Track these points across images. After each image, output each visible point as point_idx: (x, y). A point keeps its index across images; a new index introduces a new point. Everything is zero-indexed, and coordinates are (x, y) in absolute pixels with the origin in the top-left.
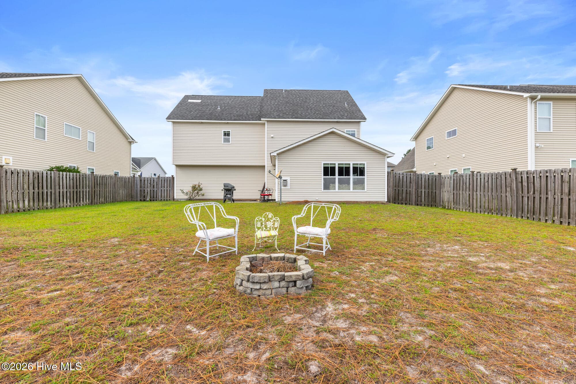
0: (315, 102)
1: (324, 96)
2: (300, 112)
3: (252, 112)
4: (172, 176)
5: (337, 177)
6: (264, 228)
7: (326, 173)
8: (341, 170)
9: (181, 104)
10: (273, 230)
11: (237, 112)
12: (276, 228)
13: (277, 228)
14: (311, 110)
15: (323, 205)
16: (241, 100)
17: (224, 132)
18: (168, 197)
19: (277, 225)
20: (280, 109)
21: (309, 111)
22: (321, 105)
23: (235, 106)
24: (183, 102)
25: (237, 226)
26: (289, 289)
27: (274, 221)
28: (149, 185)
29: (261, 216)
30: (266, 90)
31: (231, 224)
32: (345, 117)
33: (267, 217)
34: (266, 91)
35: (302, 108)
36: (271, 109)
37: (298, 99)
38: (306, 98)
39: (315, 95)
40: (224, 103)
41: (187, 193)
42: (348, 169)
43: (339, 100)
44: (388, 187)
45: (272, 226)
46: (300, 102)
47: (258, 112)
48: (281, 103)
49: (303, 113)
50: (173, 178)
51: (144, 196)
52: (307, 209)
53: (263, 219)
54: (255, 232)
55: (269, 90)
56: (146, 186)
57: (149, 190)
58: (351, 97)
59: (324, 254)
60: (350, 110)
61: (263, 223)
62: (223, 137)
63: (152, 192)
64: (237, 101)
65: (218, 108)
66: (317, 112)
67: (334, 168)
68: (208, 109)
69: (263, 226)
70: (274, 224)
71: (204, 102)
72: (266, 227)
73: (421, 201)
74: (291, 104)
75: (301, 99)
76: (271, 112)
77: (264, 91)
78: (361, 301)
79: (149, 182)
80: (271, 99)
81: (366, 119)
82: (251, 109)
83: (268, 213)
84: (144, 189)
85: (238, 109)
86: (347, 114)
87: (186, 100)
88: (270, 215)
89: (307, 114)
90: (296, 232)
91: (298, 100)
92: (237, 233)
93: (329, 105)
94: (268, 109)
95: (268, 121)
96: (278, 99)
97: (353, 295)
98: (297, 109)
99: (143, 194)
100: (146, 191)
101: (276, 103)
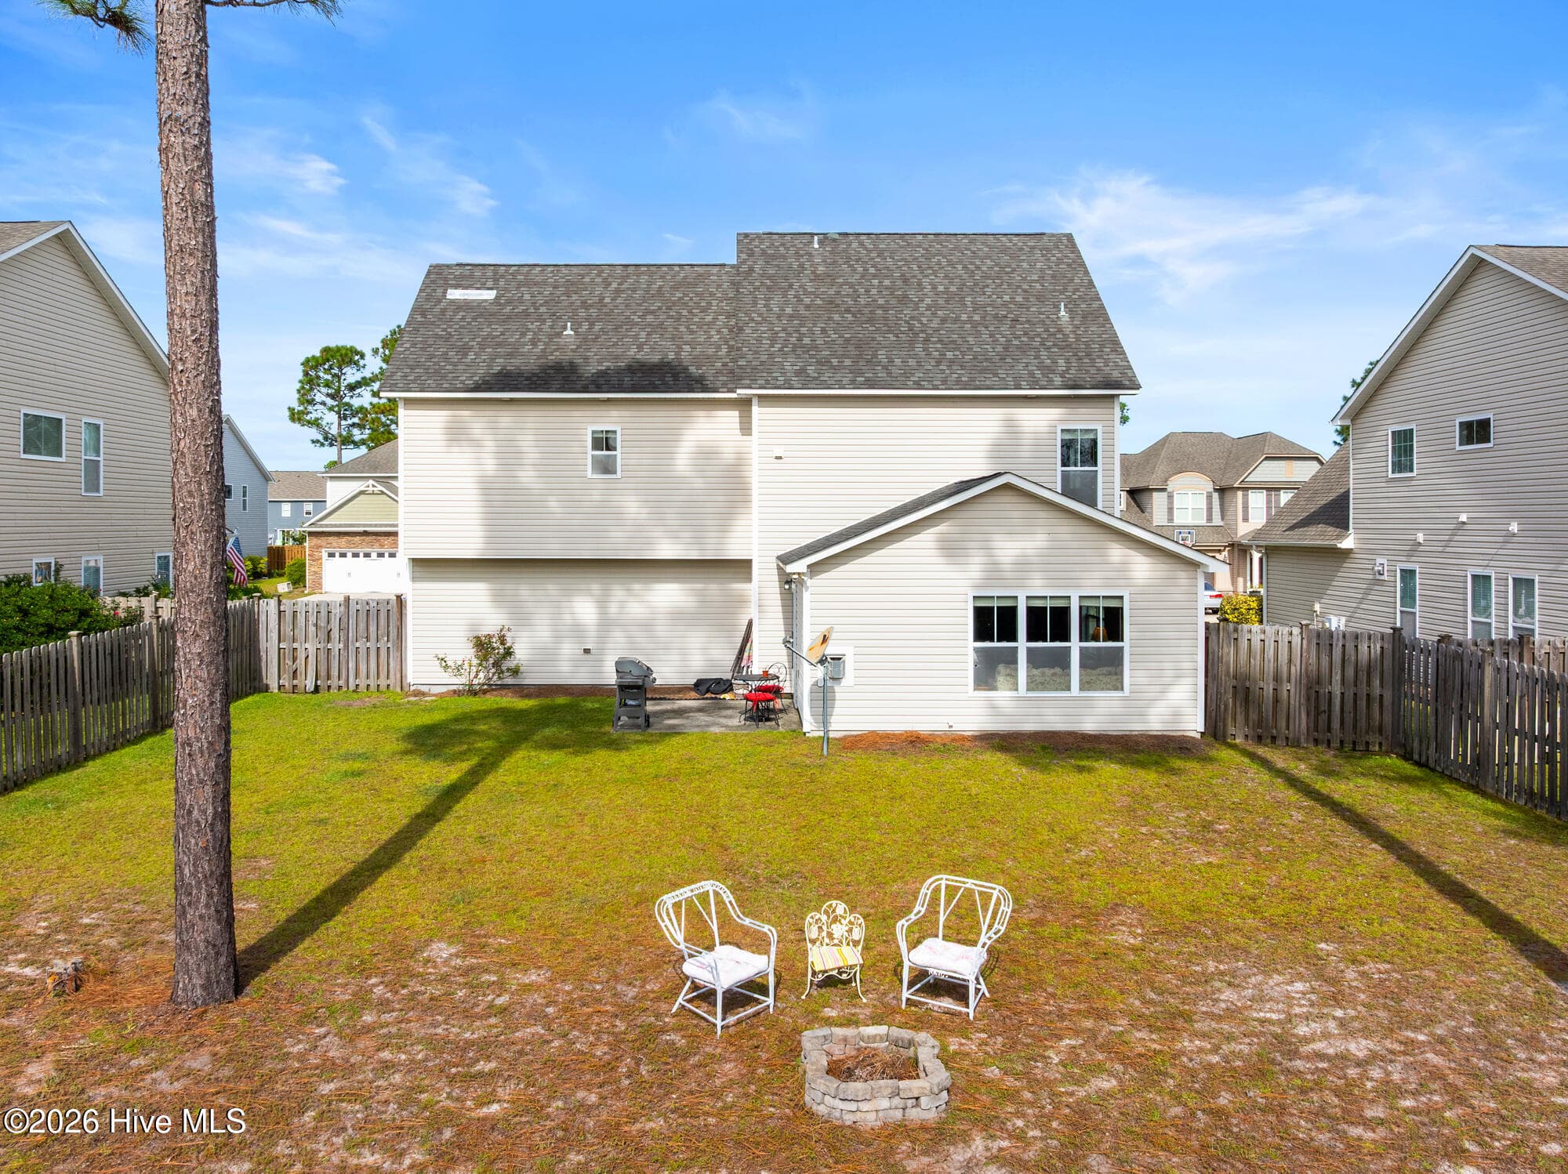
0: (941, 302)
1: (978, 268)
2: (882, 355)
3: (699, 349)
4: (399, 597)
5: (1022, 644)
6: (827, 940)
7: (982, 631)
8: (1036, 615)
9: (424, 315)
10: (848, 944)
11: (640, 347)
12: (856, 943)
13: (859, 941)
14: (926, 340)
15: (967, 886)
16: (650, 284)
17: (594, 432)
18: (383, 674)
19: (857, 934)
20: (806, 341)
21: (919, 348)
22: (964, 317)
23: (628, 318)
24: (427, 300)
25: (773, 949)
26: (907, 1111)
27: (851, 923)
28: (311, 629)
29: (818, 909)
30: (746, 235)
31: (758, 944)
32: (1058, 380)
33: (834, 911)
34: (744, 240)
35: (890, 332)
36: (773, 341)
37: (875, 282)
38: (906, 281)
39: (939, 263)
40: (585, 305)
41: (459, 668)
42: (1061, 615)
43: (1038, 286)
44: (1206, 676)
45: (846, 934)
46: (881, 301)
47: (719, 348)
48: (808, 307)
49: (898, 361)
50: (400, 600)
51: (295, 672)
52: (929, 892)
53: (824, 918)
54: (805, 953)
55: (758, 236)
56: (300, 633)
57: (311, 647)
58: (1087, 273)
59: (971, 1017)
60: (1078, 339)
61: (825, 928)
62: (590, 452)
63: (322, 656)
64: (634, 291)
65: (565, 328)
66: (949, 355)
67: (1013, 611)
68: (530, 336)
69: (824, 934)
70: (850, 931)
71: (509, 302)
72: (830, 935)
73: (1329, 730)
74: (848, 311)
75: (887, 282)
76: (771, 355)
77: (739, 242)
78: (1031, 1134)
79: (312, 619)
80: (769, 288)
81: (1138, 387)
82: (692, 332)
83: (834, 902)
84: (295, 645)
85: (643, 334)
86: (1068, 361)
87: (440, 291)
88: (841, 908)
89: (912, 362)
90: (905, 960)
91: (874, 291)
92: (772, 965)
93: (996, 316)
94: (759, 340)
95: (760, 396)
96: (796, 286)
97: (1020, 1123)
98: (874, 339)
99: (290, 663)
100: (301, 656)
101: (789, 310)
